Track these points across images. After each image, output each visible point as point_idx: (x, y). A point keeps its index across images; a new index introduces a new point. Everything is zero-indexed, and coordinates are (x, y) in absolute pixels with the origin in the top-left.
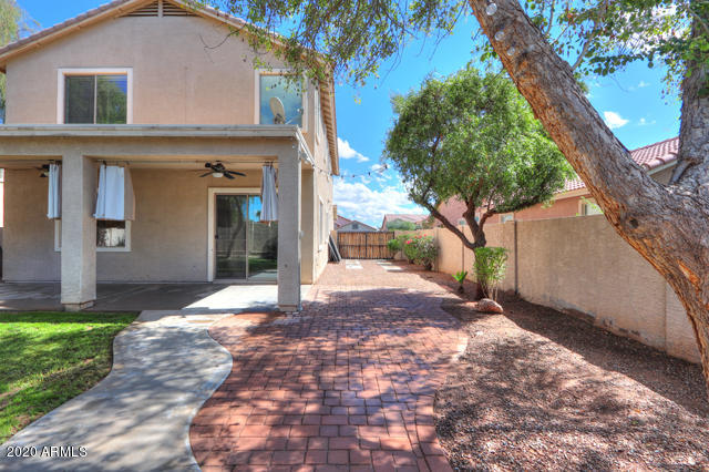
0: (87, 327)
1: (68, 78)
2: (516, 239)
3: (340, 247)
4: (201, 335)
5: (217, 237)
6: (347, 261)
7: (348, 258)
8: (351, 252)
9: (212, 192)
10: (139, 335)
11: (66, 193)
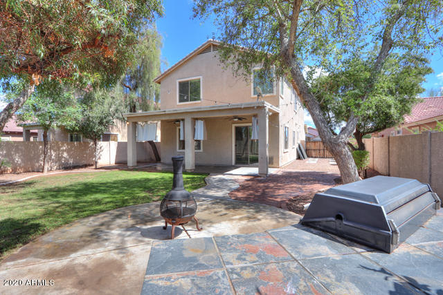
0: (196, 176)
1: (180, 83)
2: (389, 142)
3: (306, 150)
4: (230, 180)
5: (236, 145)
6: (310, 159)
7: (312, 157)
8: (314, 154)
9: (234, 126)
10: (211, 179)
11: (186, 131)
